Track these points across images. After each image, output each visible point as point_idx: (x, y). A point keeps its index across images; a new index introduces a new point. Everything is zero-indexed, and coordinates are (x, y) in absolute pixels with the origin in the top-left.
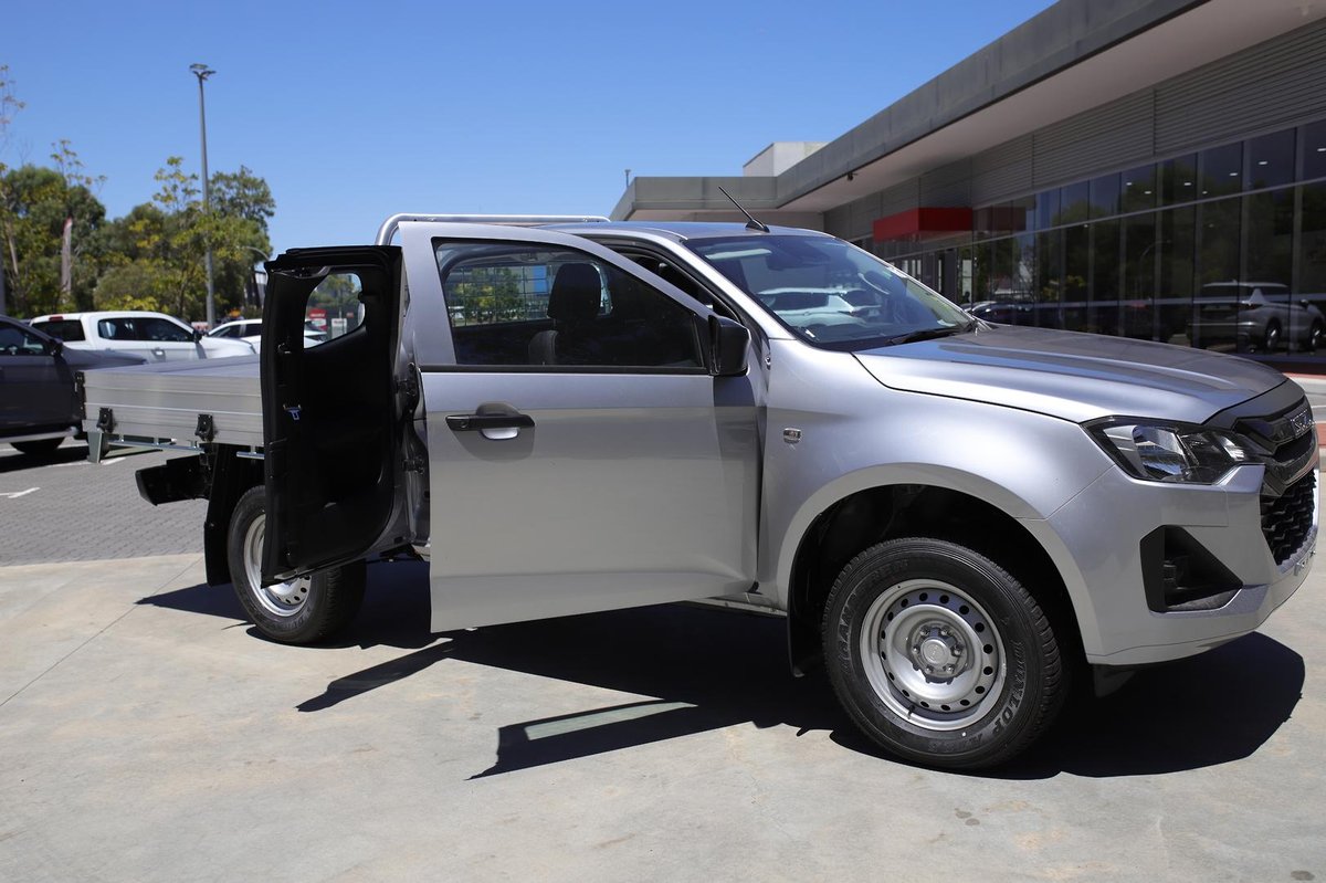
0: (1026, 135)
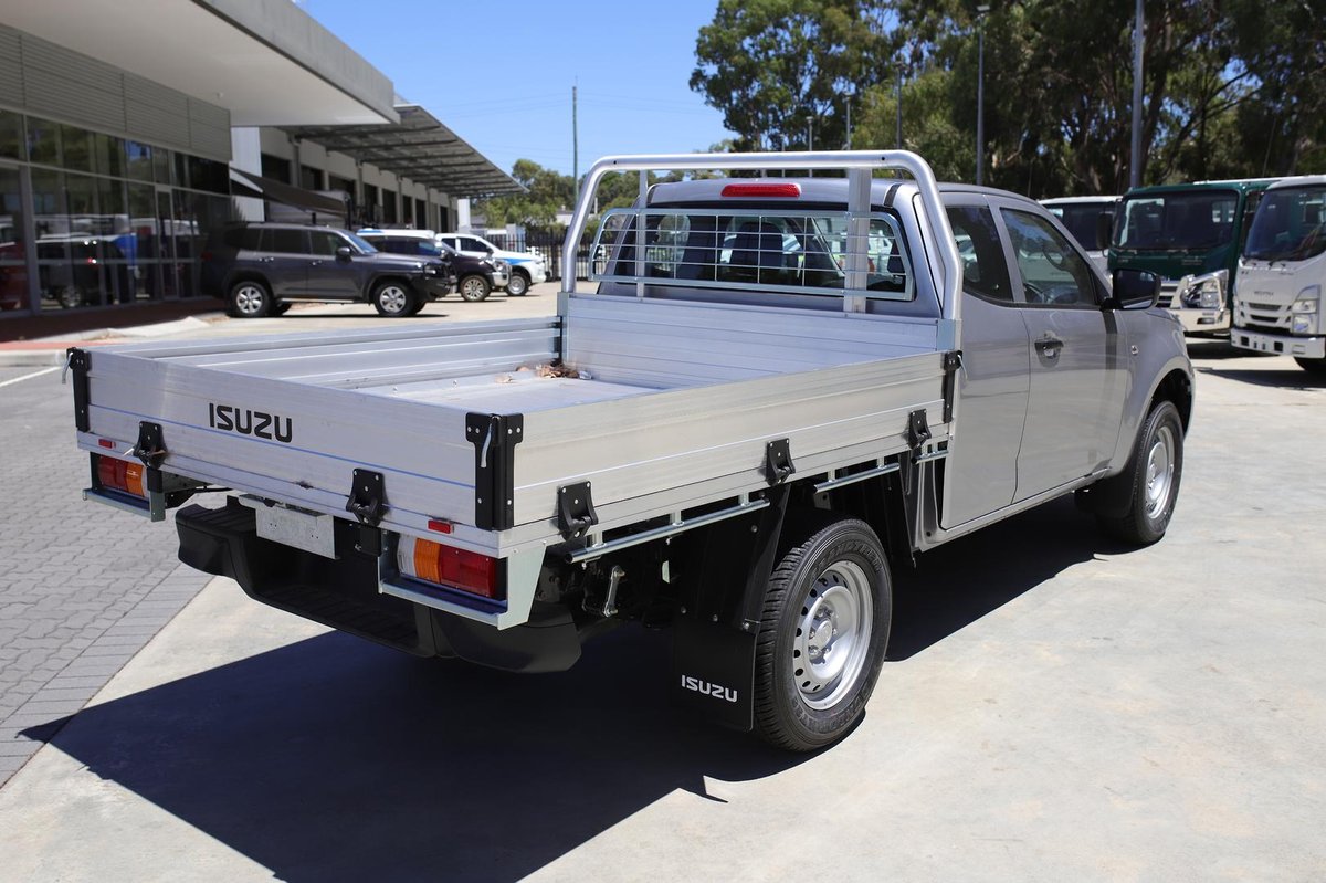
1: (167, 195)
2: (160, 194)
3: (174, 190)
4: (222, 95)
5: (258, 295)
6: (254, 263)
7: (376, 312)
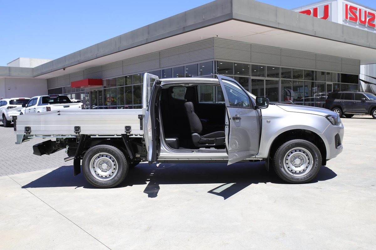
0: (121, 61)
1: (330, 85)
2: (328, 85)
3: (333, 83)
4: (351, 56)
5: (339, 111)
6: (338, 102)
7: (372, 118)
